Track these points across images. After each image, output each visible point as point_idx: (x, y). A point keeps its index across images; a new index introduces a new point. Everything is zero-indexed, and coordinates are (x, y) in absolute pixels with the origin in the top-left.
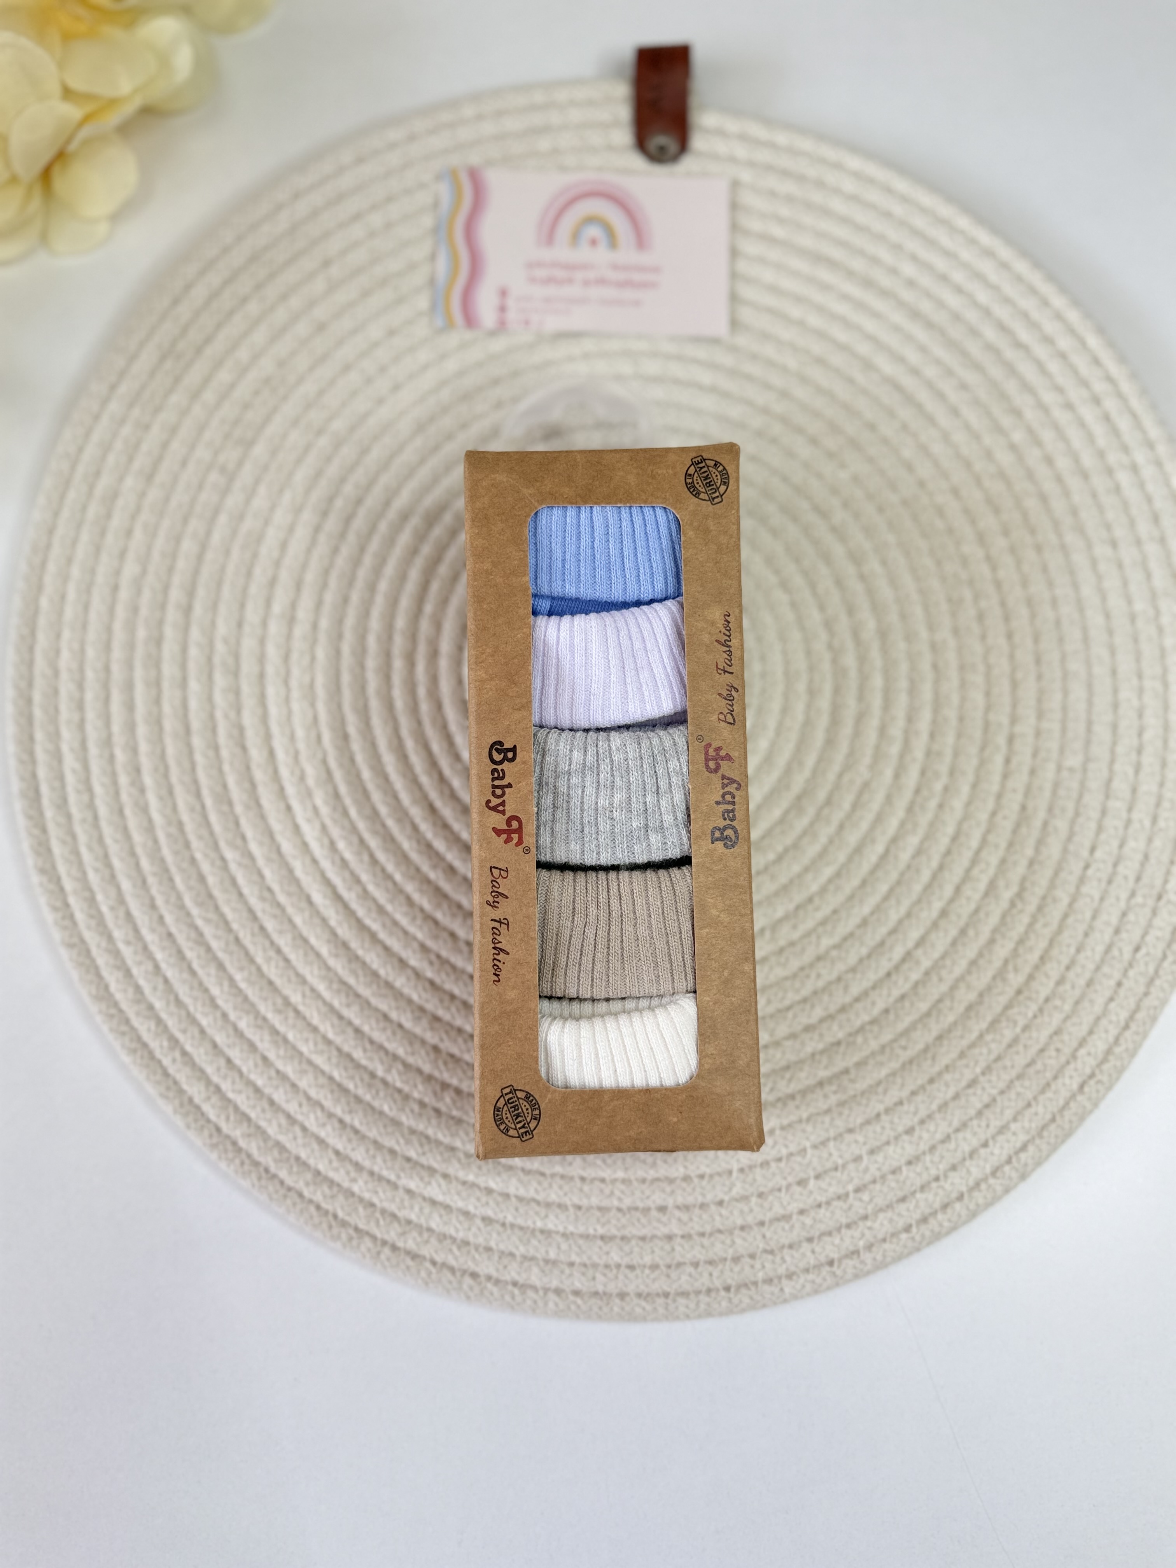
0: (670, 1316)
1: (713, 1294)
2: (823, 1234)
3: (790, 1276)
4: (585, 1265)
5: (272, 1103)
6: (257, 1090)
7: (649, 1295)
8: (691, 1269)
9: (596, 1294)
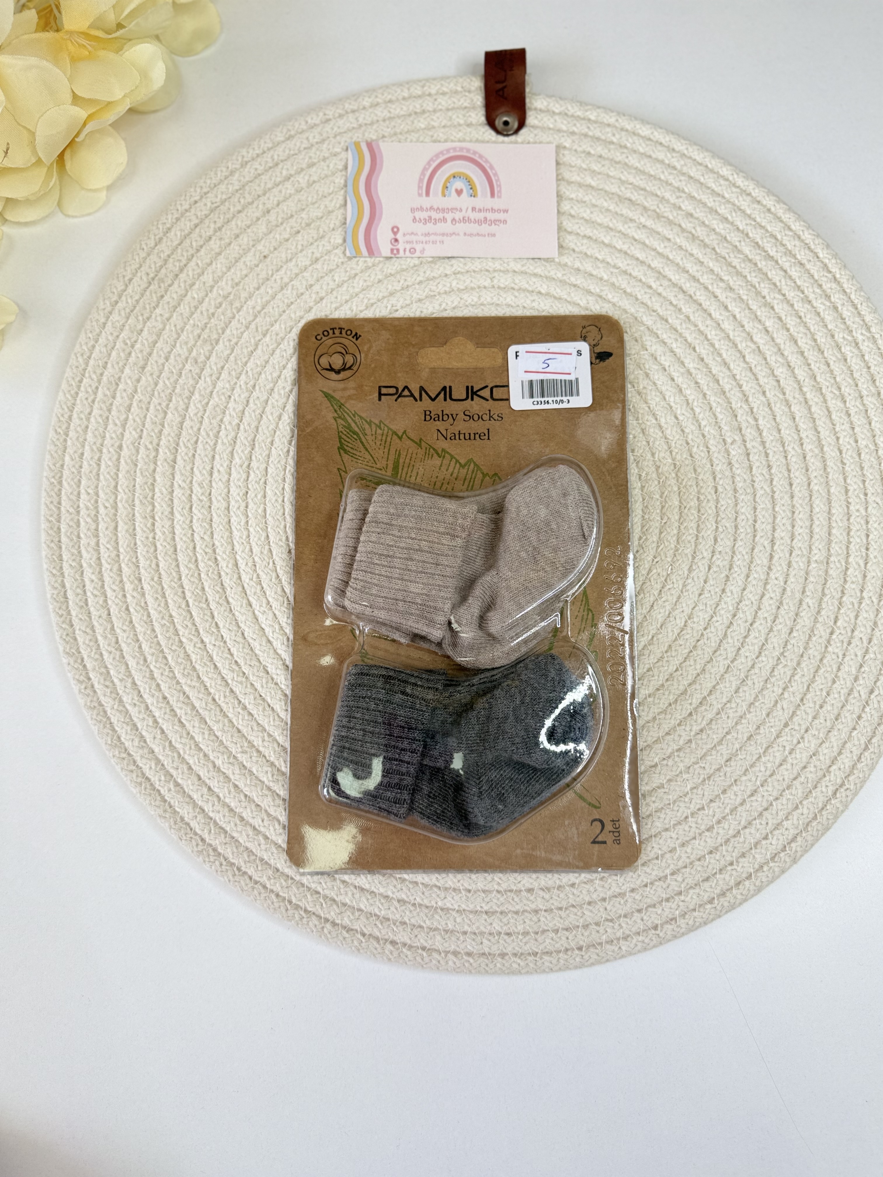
0: (538, 970)
1: (569, 953)
2: (649, 906)
3: (625, 938)
4: (475, 934)
5: (242, 819)
6: (231, 810)
7: (522, 954)
8: (552, 935)
9: (484, 954)
